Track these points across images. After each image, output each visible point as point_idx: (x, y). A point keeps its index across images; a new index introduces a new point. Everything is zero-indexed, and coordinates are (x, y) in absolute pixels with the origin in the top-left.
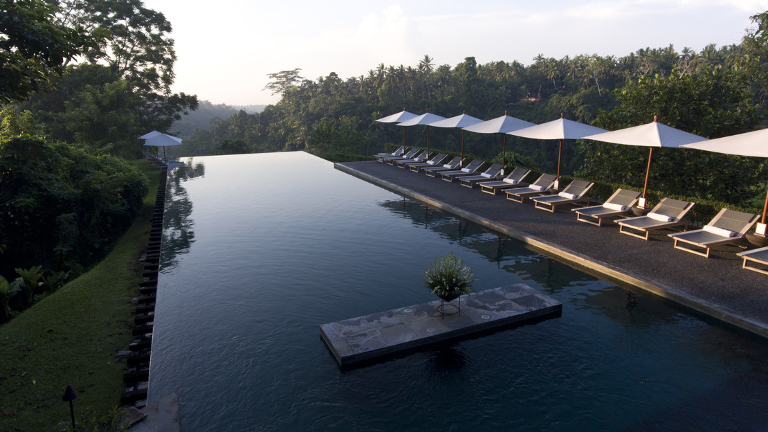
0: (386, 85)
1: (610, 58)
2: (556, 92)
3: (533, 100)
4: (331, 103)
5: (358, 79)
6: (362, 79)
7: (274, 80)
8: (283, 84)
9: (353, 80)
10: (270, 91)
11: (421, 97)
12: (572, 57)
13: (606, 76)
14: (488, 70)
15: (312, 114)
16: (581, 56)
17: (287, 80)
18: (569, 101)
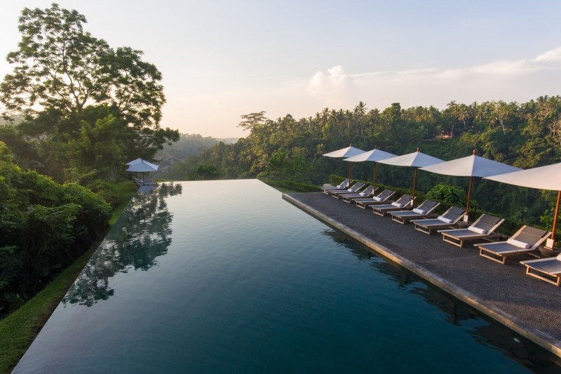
0: (329, 124)
1: (514, 104)
2: (466, 131)
3: (446, 137)
4: (287, 137)
5: (308, 120)
6: (310, 120)
7: (246, 120)
8: (252, 122)
9: (303, 120)
10: (243, 128)
11: (356, 134)
12: (479, 103)
13: (510, 118)
14: (410, 113)
15: (272, 145)
16: (488, 102)
17: (255, 119)
18: (478, 138)
